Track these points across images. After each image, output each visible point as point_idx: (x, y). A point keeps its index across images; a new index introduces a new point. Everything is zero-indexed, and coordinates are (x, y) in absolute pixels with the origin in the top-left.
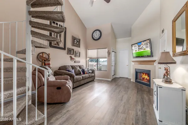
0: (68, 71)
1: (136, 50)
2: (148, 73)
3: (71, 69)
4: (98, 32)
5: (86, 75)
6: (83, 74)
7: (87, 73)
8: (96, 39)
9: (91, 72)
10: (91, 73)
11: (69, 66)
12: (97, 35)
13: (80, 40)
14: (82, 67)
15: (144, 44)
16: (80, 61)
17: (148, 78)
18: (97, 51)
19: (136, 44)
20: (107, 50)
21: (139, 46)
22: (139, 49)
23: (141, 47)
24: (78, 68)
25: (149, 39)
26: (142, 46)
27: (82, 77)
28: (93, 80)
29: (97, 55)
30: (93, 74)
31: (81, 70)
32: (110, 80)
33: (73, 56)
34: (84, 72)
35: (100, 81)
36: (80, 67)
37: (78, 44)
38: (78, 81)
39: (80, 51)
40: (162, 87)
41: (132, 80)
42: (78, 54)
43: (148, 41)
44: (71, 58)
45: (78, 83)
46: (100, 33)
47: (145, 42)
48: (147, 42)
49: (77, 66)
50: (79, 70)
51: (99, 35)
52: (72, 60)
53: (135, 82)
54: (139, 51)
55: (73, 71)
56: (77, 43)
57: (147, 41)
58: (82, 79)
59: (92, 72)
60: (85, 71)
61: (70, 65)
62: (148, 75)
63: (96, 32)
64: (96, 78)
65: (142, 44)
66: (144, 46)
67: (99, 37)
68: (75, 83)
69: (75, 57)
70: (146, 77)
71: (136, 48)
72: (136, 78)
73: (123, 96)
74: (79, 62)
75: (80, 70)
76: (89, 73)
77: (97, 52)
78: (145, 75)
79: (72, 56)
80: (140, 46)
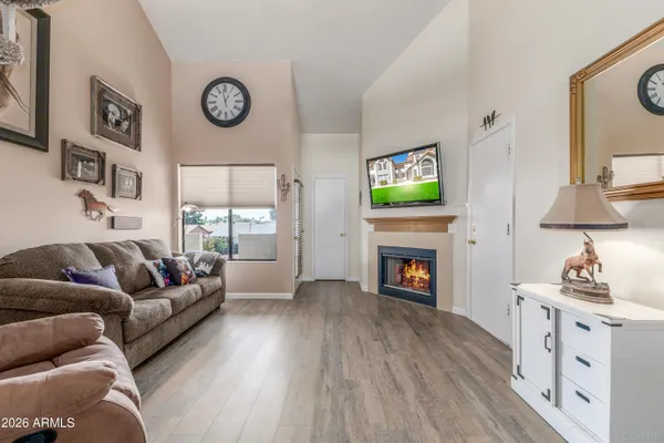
0: (78, 278)
1: (383, 178)
2: (428, 259)
3: (92, 266)
4: (232, 90)
5: (189, 288)
6: (168, 286)
7: (190, 276)
8: (222, 118)
9: (208, 269)
10: (207, 276)
11: (75, 247)
12: (226, 102)
13: (137, 110)
14: (156, 247)
15: (418, 161)
16: (141, 219)
17: (426, 277)
18: (231, 175)
19: (385, 160)
20: (273, 173)
21: (396, 167)
22: (396, 176)
23: (403, 170)
24: (138, 258)
25: (435, 145)
26: (409, 165)
27: (173, 302)
28: (218, 308)
29: (231, 193)
30: (219, 280)
31: (157, 266)
32: (290, 296)
33: (100, 193)
34: (173, 275)
35: (252, 308)
36: (147, 251)
37: (128, 131)
38: (152, 326)
39: (139, 169)
40: (620, 325)
41: (365, 288)
42: (128, 184)
43: (433, 151)
44: (89, 202)
45: (148, 339)
46: (240, 97)
47: (421, 155)
48: (428, 154)
49: (127, 245)
50: (143, 265)
51: (241, 105)
52: (95, 214)
53: (376, 292)
54: (395, 182)
55: (110, 274)
56: (125, 125)
57: (427, 151)
58: (170, 312)
59: (213, 270)
60: (181, 266)
61: (82, 241)
62: (426, 265)
63: (221, 86)
64: (229, 295)
65: (409, 159)
66: (416, 167)
67: (237, 113)
68: (136, 346)
69: (113, 196)
70: (420, 274)
71: (383, 172)
72: (383, 279)
73: (386, 364)
74: (137, 224)
75: (150, 264)
76: (200, 275)
77: (231, 182)
78: (417, 269)
79: (91, 188)
80: (403, 167)
